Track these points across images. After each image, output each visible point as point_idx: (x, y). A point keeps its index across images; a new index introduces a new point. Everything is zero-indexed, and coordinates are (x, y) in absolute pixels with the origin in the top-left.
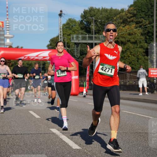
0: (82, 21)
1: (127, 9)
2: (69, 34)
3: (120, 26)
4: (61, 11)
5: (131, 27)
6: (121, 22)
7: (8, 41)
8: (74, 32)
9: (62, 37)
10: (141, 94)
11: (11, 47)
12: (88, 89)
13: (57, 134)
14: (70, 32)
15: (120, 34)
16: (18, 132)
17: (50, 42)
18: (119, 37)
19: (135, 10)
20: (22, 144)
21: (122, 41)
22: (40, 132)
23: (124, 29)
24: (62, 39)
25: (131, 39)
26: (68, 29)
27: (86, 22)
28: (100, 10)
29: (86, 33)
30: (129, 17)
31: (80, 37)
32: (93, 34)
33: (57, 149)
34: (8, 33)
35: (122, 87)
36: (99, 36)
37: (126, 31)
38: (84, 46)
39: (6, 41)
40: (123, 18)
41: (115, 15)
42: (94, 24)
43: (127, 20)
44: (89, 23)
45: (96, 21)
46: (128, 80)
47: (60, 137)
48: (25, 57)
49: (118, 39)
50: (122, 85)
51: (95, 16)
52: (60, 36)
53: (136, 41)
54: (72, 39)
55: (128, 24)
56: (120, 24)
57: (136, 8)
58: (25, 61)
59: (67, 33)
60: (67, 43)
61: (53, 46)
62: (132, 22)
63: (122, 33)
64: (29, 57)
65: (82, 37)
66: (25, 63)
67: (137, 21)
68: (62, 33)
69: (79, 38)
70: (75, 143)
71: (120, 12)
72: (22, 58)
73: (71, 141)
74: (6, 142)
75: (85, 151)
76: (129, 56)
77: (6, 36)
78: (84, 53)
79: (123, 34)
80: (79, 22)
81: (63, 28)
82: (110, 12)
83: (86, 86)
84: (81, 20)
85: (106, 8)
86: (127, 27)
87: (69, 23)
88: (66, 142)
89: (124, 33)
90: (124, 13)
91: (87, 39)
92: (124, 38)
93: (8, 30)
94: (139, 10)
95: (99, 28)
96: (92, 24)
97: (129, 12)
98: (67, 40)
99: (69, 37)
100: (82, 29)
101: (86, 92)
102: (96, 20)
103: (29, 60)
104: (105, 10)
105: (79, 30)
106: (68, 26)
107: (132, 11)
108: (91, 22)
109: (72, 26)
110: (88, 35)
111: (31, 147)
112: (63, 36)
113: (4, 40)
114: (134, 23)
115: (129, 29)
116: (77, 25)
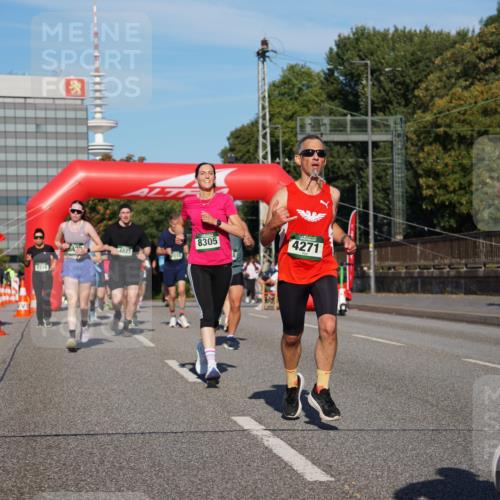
0: (331, 72)
1: (477, 31)
2: (290, 113)
3: (454, 85)
4: (264, 43)
5: (490, 89)
6: (458, 74)
7: (99, 139)
8: (306, 106)
9: (268, 124)
11: (107, 158)
12: (351, 289)
13: (255, 433)
14: (292, 107)
15: (455, 111)
16: (133, 427)
17: (231, 141)
18: (451, 121)
20: (145, 466)
21: (462, 134)
22: (202, 428)
23: (466, 94)
24: (268, 130)
25: (490, 126)
26: (286, 99)
27: (345, 75)
28: (390, 36)
29: (345, 111)
30: (483, 57)
31: (325, 125)
32: (367, 115)
33: (255, 482)
34: (98, 115)
35: (463, 281)
36: (387, 120)
37: (476, 103)
38: (338, 152)
39: (94, 140)
40: (463, 60)
41: (439, 51)
42: (370, 83)
44: (354, 77)
45: (378, 73)
46: (483, 258)
47: (266, 443)
48: (152, 189)
49: (447, 130)
50: (465, 278)
51: (372, 54)
52: (261, 121)
54: (298, 129)
55: (481, 80)
56: (453, 81)
58: (152, 201)
59: (284, 112)
60: (285, 144)
61: (240, 154)
62: (493, 74)
63: (462, 109)
64: (163, 188)
65: (331, 125)
66: (153, 208)
68: (267, 110)
69: (322, 128)
70: (314, 463)
71: (455, 43)
72: (144, 191)
73: (301, 456)
74: (96, 459)
75: (347, 487)
77: (91, 123)
78: (340, 173)
79: (466, 111)
80: (322, 75)
81: (269, 96)
82: (422, 42)
83: (345, 281)
84: (329, 70)
85: (407, 30)
86: (478, 87)
87: (290, 80)
88: (282, 460)
89: (467, 108)
90: (468, 44)
91: (349, 129)
92: (469, 123)
93: (100, 106)
95: (388, 94)
96: (364, 82)
97: (485, 39)
98: (284, 133)
99: (291, 124)
100: (331, 97)
101: (347, 299)
102: (375, 67)
103: (165, 199)
104: (406, 37)
105: (323, 101)
106: (286, 90)
107: (494, 37)
108: (359, 75)
109: (300, 90)
110: (352, 115)
111: (174, 475)
112: (270, 120)
113: (85, 136)
115: (485, 96)
116: (315, 86)
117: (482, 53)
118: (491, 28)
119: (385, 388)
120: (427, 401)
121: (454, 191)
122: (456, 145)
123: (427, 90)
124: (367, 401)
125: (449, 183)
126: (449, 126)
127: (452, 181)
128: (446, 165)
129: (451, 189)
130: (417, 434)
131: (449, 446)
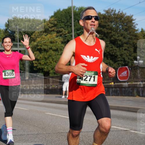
0: (6, 30)
1: (48, 20)
5: (52, 36)
6: (43, 31)
10: (63, 97)
15: (43, 42)
18: (42, 45)
19: (55, 20)
21: (45, 48)
23: (46, 37)
25: (52, 46)
27: (11, 31)
32: (17, 42)
37: (48, 40)
40: (45, 27)
42: (18, 33)
43: (48, 29)
49: (41, 47)
50: (46, 90)
53: (57, 49)
55: (49, 33)
56: (42, 33)
57: (56, 19)
62: (53, 32)
63: (45, 41)
67: (57, 31)
76: (51, 63)
80: (4, 30)
86: (49, 35)
90: (46, 23)
92: (47, 45)
94: (59, 20)
96: (16, 33)
97: (50, 22)
107: (53, 22)
114: (55, 32)
115: (51, 38)
116: (2, 33)
117: (50, 26)
118: (52, 19)
119: (23, 122)
120: (35, 126)
121: (43, 65)
122: (43, 51)
123: (35, 35)
124: (17, 126)
125: (41, 62)
126: (41, 46)
127: (42, 62)
128: (41, 57)
129: (42, 64)
130: (32, 135)
131: (41, 138)
